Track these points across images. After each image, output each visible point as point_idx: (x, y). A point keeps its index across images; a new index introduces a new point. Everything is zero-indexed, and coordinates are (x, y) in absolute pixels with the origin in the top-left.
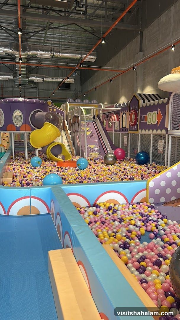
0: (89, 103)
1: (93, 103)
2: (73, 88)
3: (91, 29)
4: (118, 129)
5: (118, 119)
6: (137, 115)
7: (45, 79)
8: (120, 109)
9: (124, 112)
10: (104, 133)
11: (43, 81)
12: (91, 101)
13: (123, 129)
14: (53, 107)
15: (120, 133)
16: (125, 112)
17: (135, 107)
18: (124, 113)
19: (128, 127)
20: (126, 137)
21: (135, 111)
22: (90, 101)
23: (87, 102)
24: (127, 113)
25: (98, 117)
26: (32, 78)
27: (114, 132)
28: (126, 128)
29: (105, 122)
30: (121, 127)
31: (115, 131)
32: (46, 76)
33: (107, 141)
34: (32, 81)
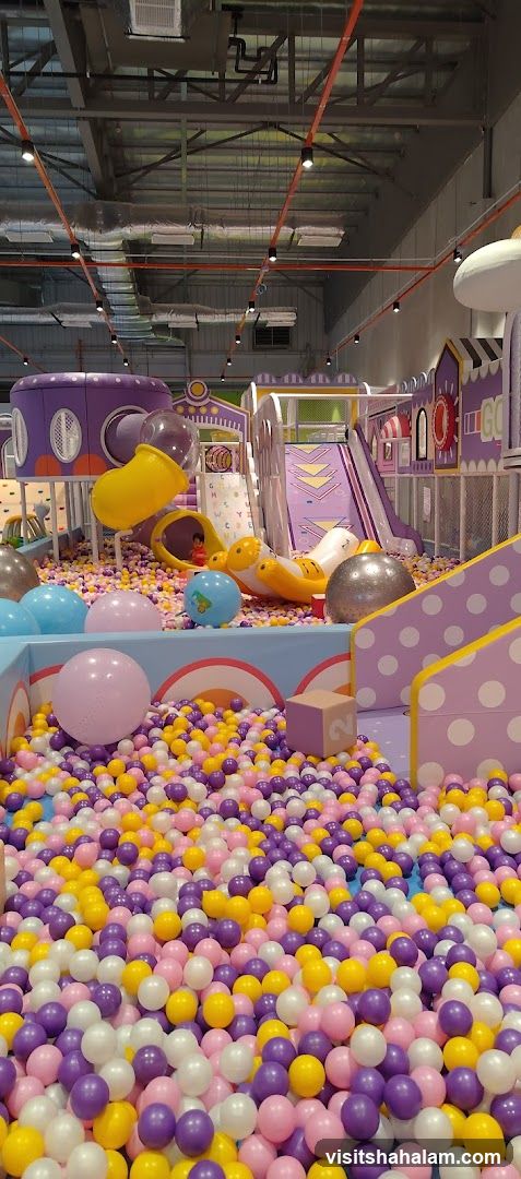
0: (327, 385)
1: (341, 385)
2: (299, 341)
3: (332, 141)
4: (408, 465)
5: (406, 432)
6: (453, 412)
7: (203, 319)
8: (411, 395)
9: (422, 406)
10: (372, 482)
11: (197, 322)
12: (332, 377)
13: (420, 462)
14: (208, 400)
15: (411, 479)
16: (424, 404)
17: (449, 387)
18: (423, 409)
19: (431, 457)
20: (427, 491)
21: (450, 399)
22: (331, 379)
23: (321, 381)
24: (429, 407)
25: (358, 428)
26: (163, 318)
27: (397, 475)
28: (426, 459)
29: (374, 444)
30: (414, 458)
31: (401, 470)
32: (206, 308)
33: (380, 506)
34: (162, 328)
